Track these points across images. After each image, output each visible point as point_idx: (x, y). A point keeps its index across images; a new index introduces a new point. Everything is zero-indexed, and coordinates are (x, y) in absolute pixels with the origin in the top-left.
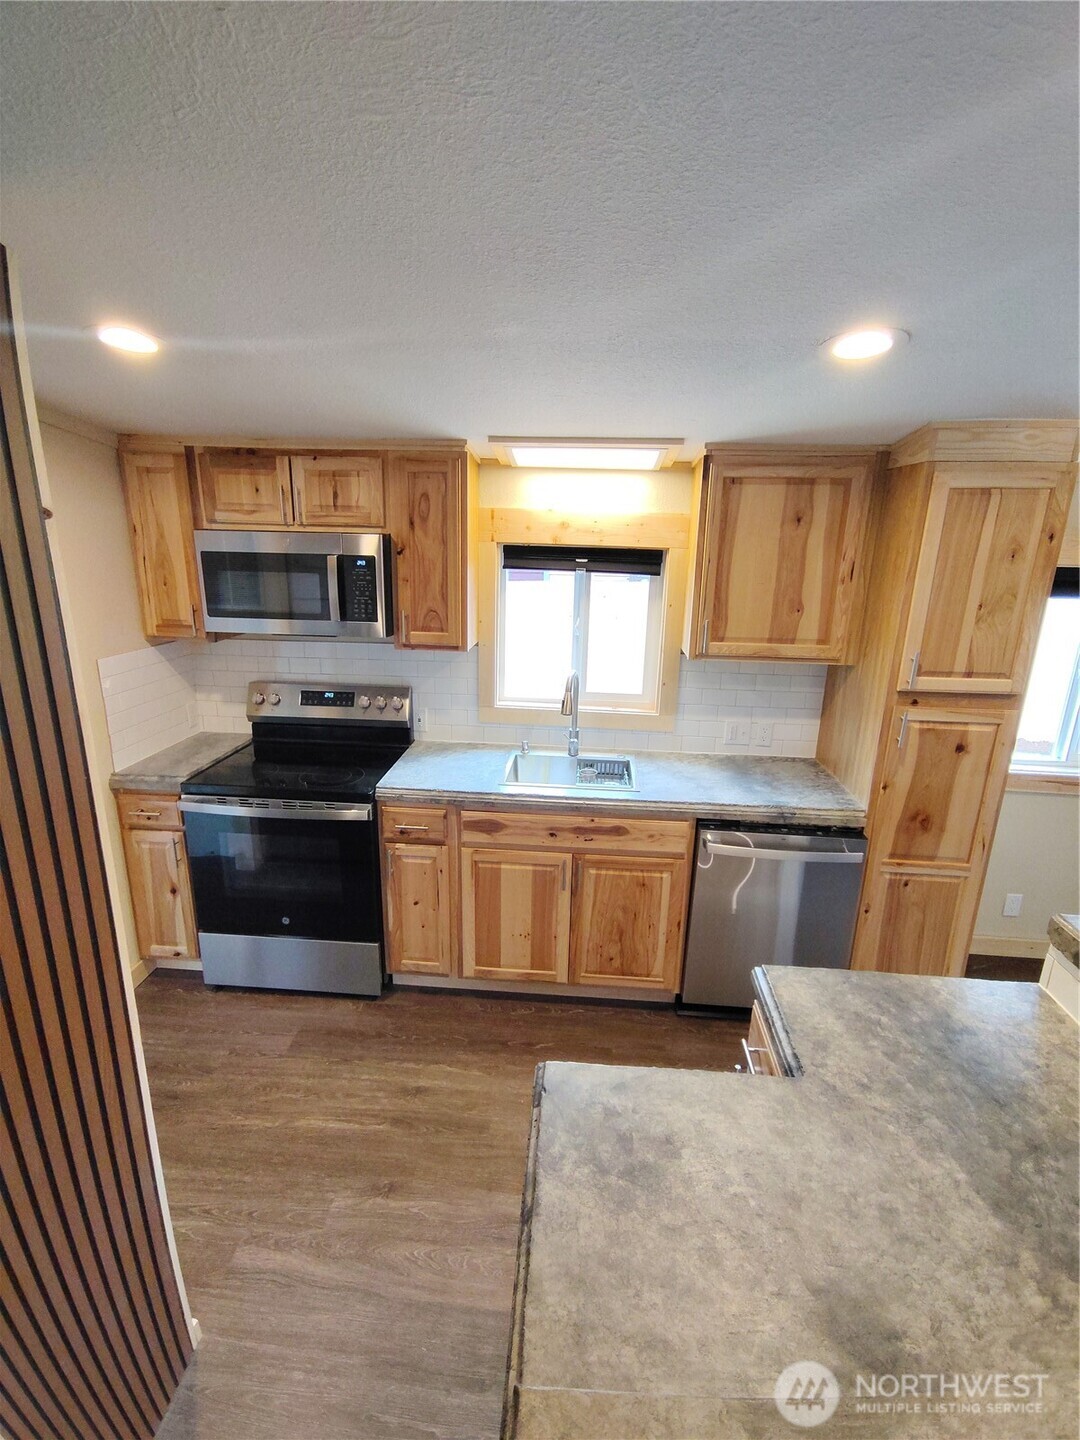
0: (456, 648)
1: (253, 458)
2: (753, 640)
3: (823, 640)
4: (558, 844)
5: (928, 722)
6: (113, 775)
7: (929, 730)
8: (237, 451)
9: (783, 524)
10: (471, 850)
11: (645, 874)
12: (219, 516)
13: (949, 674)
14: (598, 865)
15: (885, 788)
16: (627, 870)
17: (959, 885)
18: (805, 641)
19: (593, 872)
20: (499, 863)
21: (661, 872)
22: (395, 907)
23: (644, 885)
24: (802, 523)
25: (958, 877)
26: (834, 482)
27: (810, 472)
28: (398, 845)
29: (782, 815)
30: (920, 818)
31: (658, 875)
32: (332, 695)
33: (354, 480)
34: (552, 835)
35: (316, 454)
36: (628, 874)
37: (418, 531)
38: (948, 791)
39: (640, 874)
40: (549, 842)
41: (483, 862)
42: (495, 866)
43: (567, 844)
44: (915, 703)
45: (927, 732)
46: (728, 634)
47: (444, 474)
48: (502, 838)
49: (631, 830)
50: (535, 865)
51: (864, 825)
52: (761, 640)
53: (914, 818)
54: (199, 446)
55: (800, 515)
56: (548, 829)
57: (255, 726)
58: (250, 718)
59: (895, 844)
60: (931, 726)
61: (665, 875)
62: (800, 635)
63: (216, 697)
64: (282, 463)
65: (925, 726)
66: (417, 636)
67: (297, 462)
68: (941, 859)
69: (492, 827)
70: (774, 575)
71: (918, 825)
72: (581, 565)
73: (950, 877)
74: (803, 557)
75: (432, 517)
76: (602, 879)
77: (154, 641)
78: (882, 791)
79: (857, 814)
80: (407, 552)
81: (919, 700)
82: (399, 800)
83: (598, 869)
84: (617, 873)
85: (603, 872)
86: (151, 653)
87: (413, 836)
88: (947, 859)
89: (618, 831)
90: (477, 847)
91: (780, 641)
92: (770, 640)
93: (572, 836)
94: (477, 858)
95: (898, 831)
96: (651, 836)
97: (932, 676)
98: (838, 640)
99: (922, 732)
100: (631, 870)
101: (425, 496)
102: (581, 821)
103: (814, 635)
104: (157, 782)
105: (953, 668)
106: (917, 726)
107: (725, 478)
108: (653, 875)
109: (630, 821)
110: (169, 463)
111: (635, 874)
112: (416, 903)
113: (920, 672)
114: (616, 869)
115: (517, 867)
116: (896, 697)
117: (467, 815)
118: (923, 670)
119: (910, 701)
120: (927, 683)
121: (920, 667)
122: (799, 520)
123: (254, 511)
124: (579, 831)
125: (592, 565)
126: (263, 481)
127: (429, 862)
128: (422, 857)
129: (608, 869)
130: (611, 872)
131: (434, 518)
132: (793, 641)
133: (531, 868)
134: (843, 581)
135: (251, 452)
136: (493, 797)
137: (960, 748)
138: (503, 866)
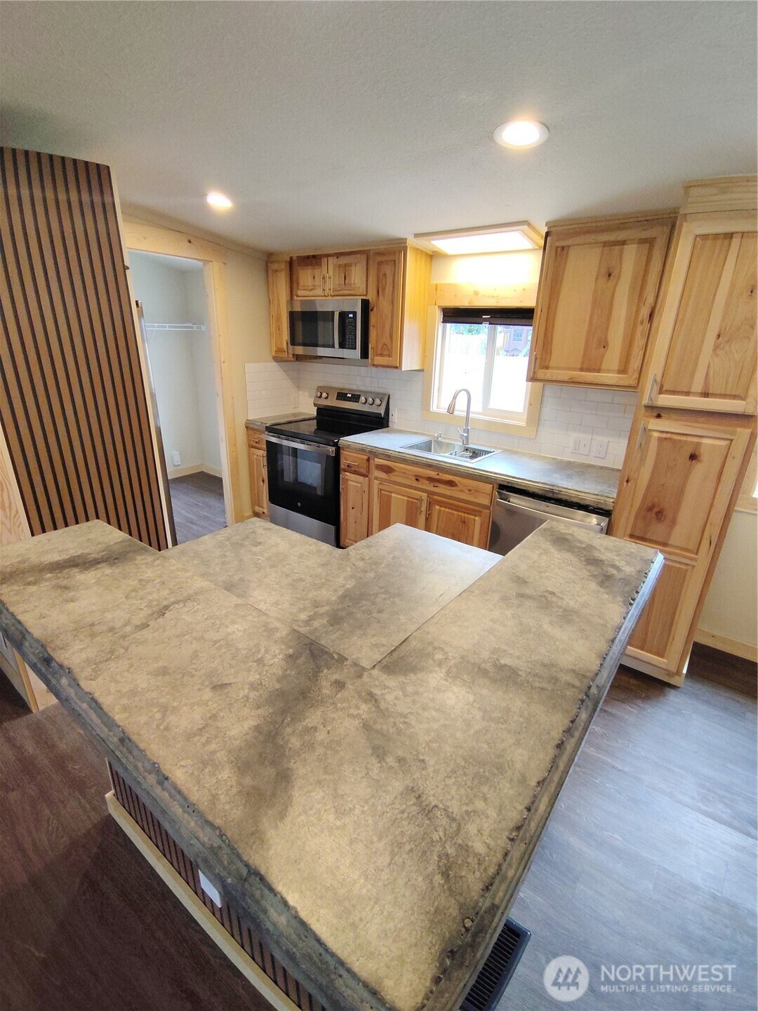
0: (396, 367)
1: (313, 260)
2: (569, 369)
3: (623, 370)
4: (420, 486)
5: (667, 432)
6: (247, 420)
7: (666, 439)
8: (308, 257)
9: (597, 279)
10: (378, 482)
11: (466, 515)
12: (300, 293)
13: (688, 393)
14: (441, 504)
15: (627, 481)
16: (456, 510)
17: (686, 571)
18: (608, 371)
19: (437, 507)
20: (391, 492)
21: (475, 516)
22: (344, 509)
23: (464, 522)
24: (611, 277)
25: (687, 565)
26: (642, 241)
27: (621, 235)
28: (347, 473)
29: (552, 491)
30: (655, 510)
31: (473, 517)
32: (350, 396)
33: (353, 268)
34: (417, 480)
35: (338, 255)
36: (456, 513)
37: (381, 297)
38: (681, 491)
39: (463, 514)
40: (415, 484)
41: (384, 490)
42: (389, 494)
43: (424, 487)
44: (659, 416)
45: (667, 440)
46: (552, 364)
47: (395, 261)
48: (393, 477)
49: (458, 484)
50: (409, 497)
51: (611, 509)
52: (574, 369)
53: (650, 509)
54: (295, 256)
55: (611, 270)
56: (416, 476)
57: (319, 410)
58: (315, 405)
59: (634, 526)
60: (669, 436)
61: (477, 518)
62: (604, 366)
63: (307, 394)
64: (324, 261)
65: (664, 435)
66: (378, 360)
67: (331, 259)
68: (673, 546)
69: (388, 470)
70: (588, 318)
71: (653, 515)
72: (486, 320)
73: (680, 563)
74: (611, 305)
75: (387, 290)
76: (442, 512)
77: (276, 359)
78: (625, 483)
79: (607, 499)
80: (375, 309)
81: (662, 415)
82: (348, 447)
83: (441, 506)
84: (450, 511)
85: (443, 509)
86: (274, 365)
87: (353, 469)
88: (676, 547)
89: (451, 483)
90: (382, 481)
91: (589, 370)
92: (582, 370)
93: (427, 482)
94: (381, 487)
95: (637, 517)
96: (470, 490)
97: (674, 395)
98: (634, 371)
99: (660, 440)
100: (458, 511)
101: (385, 275)
102: (433, 474)
103: (615, 365)
104: (260, 425)
105: (690, 388)
106: (656, 435)
107: (557, 247)
108: (470, 516)
109: (459, 479)
110: (283, 266)
111: (460, 514)
112: (353, 508)
113: (661, 391)
114: (449, 508)
115: (399, 497)
116: (643, 410)
117: (378, 461)
118: (665, 388)
119: (655, 414)
120: (665, 400)
121: (662, 387)
122: (610, 275)
123: (312, 289)
124: (430, 479)
125: (493, 320)
126: (317, 272)
127: (359, 485)
128: (357, 482)
129: (445, 507)
130: (447, 510)
131: (388, 290)
132: (599, 371)
133: (406, 498)
134: (642, 323)
135: (314, 257)
136: (390, 452)
137: (693, 457)
138: (393, 495)
